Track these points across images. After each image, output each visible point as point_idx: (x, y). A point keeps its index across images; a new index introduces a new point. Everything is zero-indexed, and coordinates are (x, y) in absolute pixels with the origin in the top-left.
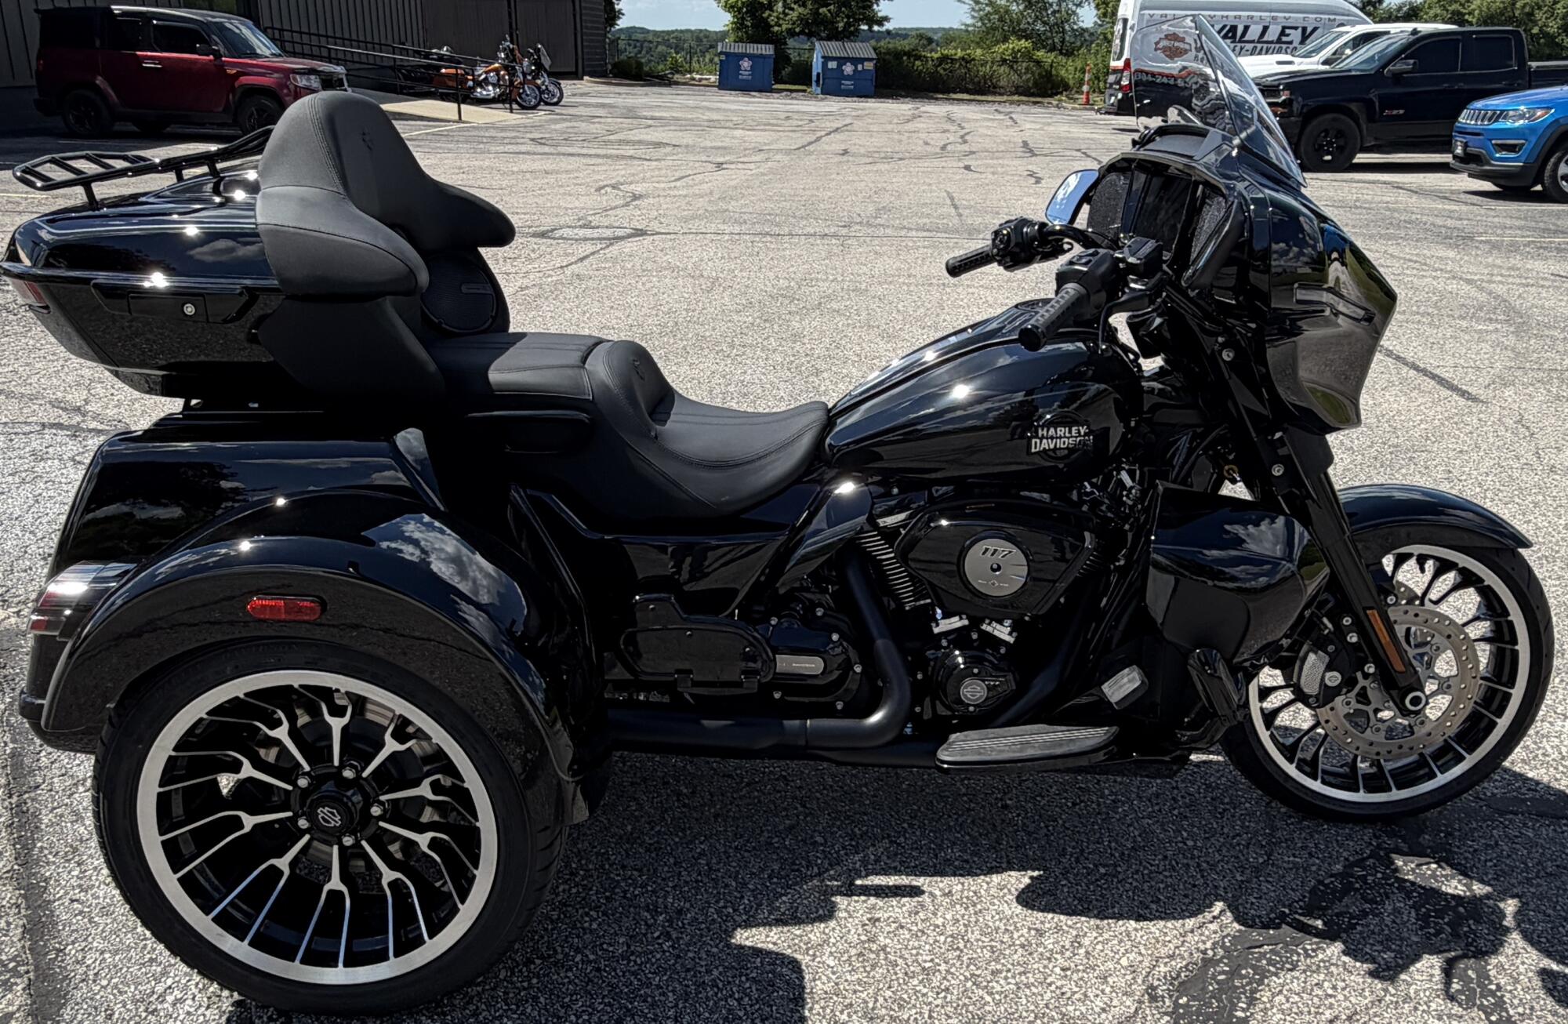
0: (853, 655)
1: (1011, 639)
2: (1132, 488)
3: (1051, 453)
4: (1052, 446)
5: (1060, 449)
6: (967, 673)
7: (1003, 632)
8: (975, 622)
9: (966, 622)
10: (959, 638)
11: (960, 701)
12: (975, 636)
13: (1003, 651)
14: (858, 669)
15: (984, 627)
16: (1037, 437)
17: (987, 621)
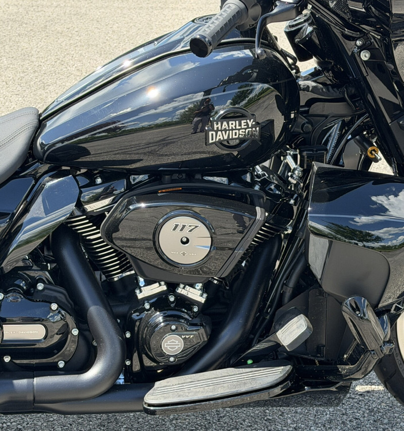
0: (70, 320)
1: (202, 300)
2: (295, 169)
3: (226, 143)
4: (226, 138)
5: (233, 139)
6: (167, 330)
7: (195, 294)
8: (172, 287)
9: (164, 288)
10: (159, 302)
11: (162, 354)
12: (172, 299)
13: (196, 309)
14: (75, 332)
15: (180, 291)
16: (213, 130)
17: (182, 286)
